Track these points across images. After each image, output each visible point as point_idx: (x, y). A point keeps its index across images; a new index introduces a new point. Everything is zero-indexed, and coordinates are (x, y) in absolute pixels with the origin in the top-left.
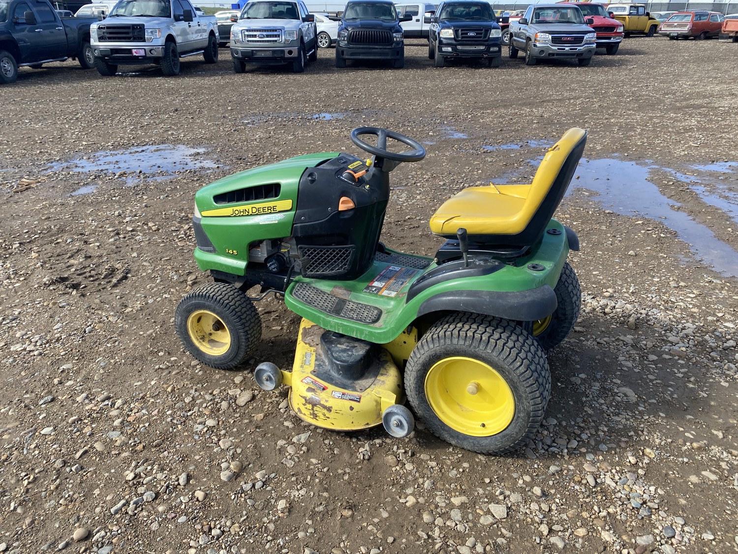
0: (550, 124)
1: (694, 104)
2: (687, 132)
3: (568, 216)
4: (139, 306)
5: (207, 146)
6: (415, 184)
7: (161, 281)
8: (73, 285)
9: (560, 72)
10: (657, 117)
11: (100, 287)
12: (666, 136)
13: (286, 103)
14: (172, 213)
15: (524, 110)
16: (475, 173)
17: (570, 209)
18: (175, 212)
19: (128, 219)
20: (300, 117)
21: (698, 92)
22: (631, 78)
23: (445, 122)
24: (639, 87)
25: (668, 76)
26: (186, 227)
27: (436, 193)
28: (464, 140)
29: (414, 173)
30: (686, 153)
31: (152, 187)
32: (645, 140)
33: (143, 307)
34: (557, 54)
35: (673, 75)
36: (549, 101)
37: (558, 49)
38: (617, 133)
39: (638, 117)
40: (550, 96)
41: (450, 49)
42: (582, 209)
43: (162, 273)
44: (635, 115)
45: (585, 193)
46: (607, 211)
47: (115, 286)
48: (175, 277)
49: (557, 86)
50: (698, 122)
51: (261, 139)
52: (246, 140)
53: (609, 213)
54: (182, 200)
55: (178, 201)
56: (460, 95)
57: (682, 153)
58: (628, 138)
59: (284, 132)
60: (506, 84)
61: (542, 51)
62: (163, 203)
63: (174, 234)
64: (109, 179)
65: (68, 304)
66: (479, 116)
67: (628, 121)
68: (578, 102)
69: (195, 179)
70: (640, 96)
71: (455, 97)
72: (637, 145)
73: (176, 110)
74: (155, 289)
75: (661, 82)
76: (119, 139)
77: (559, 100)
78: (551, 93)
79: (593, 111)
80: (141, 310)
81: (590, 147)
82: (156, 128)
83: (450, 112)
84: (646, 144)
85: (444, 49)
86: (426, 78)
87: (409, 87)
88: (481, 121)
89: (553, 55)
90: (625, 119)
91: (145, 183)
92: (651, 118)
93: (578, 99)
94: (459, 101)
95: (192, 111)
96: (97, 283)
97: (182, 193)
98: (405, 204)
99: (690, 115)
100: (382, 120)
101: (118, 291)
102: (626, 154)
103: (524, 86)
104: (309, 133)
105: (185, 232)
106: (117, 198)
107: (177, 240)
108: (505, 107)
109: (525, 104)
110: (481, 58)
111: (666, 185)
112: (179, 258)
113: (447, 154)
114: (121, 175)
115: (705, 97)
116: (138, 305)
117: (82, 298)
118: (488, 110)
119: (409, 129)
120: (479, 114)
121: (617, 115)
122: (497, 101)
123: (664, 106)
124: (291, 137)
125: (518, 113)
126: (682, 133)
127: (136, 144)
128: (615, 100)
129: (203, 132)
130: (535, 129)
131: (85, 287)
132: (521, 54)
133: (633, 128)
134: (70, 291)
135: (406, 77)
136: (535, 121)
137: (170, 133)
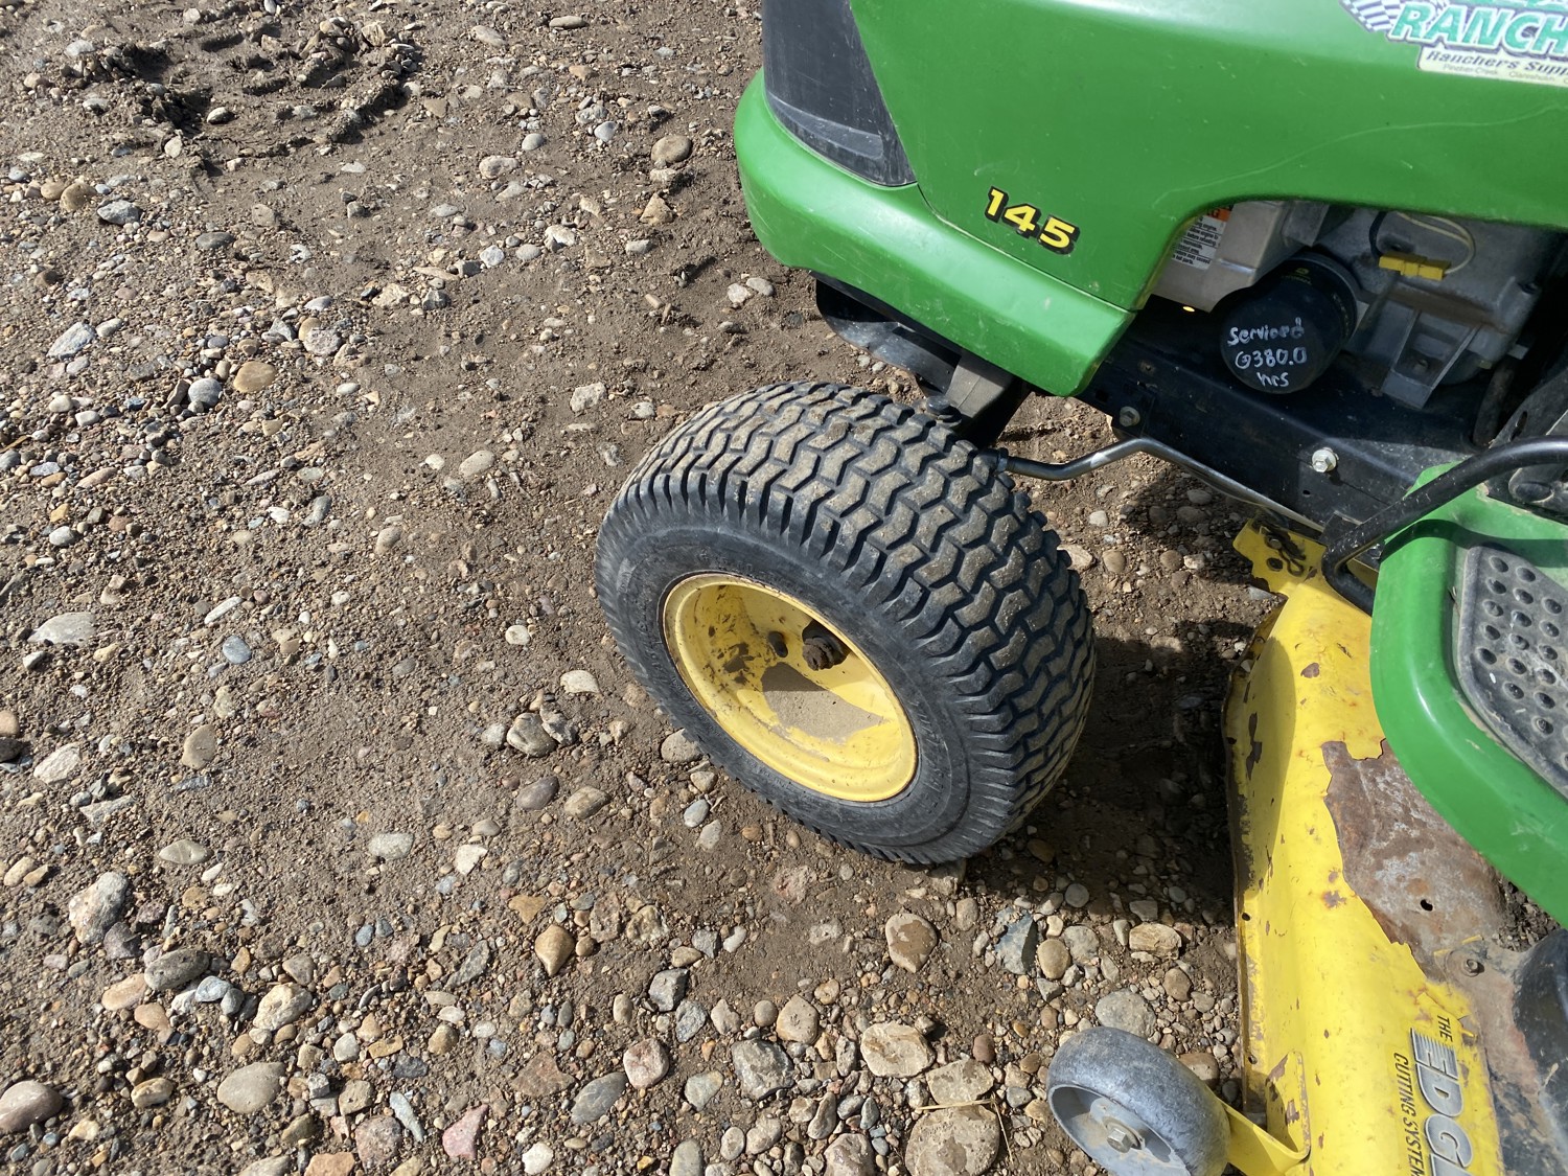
4: (440, 276)
7: (542, 143)
8: (178, 100)
11: (286, 135)
33: (457, 286)
47: (350, 135)
96: (276, 103)
101: (357, 168)
116: (435, 272)
117: (204, 180)
131: (227, 118)
134: (159, 132)
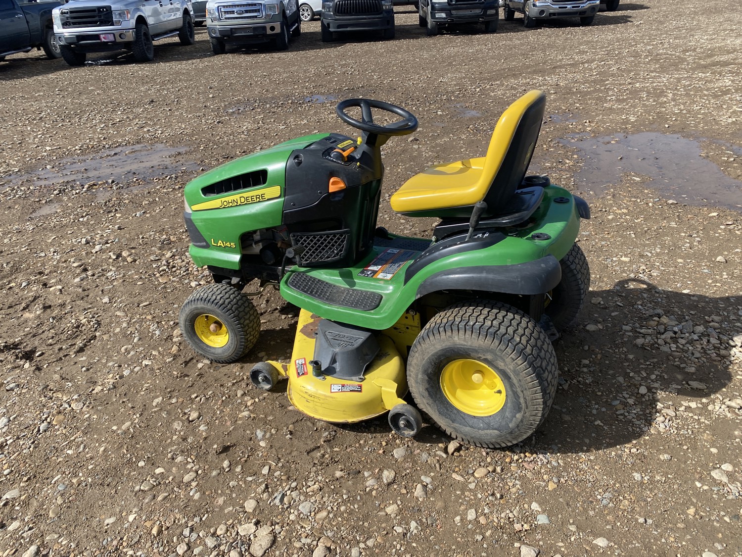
0: (569, 94)
1: (720, 61)
2: (726, 95)
3: (625, 211)
5: (189, 143)
9: (563, 33)
10: (685, 79)
12: (704, 101)
13: (273, 86)
14: (150, 236)
15: (535, 79)
17: (625, 201)
18: (155, 234)
19: (98, 248)
20: (290, 102)
21: (719, 47)
22: (641, 35)
23: (453, 98)
24: (653, 45)
25: (680, 31)
26: (169, 254)
29: (430, 163)
30: (734, 119)
31: (127, 201)
32: (682, 107)
34: (559, 14)
35: (686, 30)
36: (560, 67)
37: (560, 8)
38: (648, 100)
39: (664, 79)
40: (560, 60)
41: (443, 15)
42: (639, 200)
43: (140, 326)
44: (659, 77)
45: (635, 178)
46: (670, 202)
48: (157, 332)
49: (564, 48)
50: (733, 81)
51: (248, 131)
52: (232, 134)
53: (672, 204)
54: (162, 217)
55: (158, 218)
56: (461, 65)
57: (730, 120)
58: (662, 104)
59: (274, 121)
60: (508, 50)
61: (542, 12)
62: (139, 222)
63: (154, 266)
64: (76, 193)
65: (18, 386)
66: (489, 89)
67: (655, 84)
68: (594, 65)
69: (177, 187)
70: (658, 55)
71: (457, 68)
72: (675, 114)
73: (152, 101)
74: (132, 353)
75: (675, 38)
76: (88, 141)
77: (572, 65)
78: (560, 57)
79: (613, 75)
80: (115, 387)
81: (623, 119)
82: (129, 125)
83: (455, 85)
84: (684, 112)
85: (437, 16)
86: (421, 48)
87: (404, 60)
88: (492, 94)
89: (554, 14)
90: (651, 83)
91: (118, 196)
92: (679, 80)
93: (592, 62)
94: (462, 72)
95: (169, 102)
97: (161, 207)
99: (720, 74)
102: (667, 126)
103: (530, 52)
104: (302, 120)
105: (167, 261)
106: (85, 219)
107: (158, 275)
108: (515, 76)
109: (535, 72)
110: (476, 23)
111: (726, 162)
112: (162, 302)
113: (464, 137)
114: (91, 187)
115: (729, 52)
118: (497, 80)
119: (414, 108)
120: (488, 87)
121: (640, 78)
122: (504, 69)
123: (688, 65)
124: (283, 127)
125: (531, 83)
126: (719, 96)
127: (107, 146)
128: (633, 61)
129: (183, 126)
130: (555, 101)
132: (517, 15)
133: (662, 93)
135: (400, 48)
136: (552, 92)
137: (145, 130)
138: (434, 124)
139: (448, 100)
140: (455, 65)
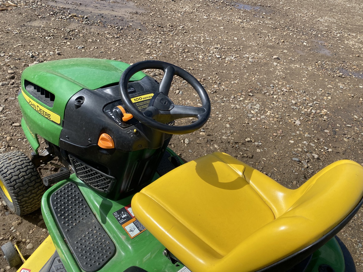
5: (148, 8)
6: (272, 95)
16: (325, 98)
23: (319, 35)
27: (285, 113)
28: (328, 57)
29: (277, 81)
51: (185, 12)
52: (175, 11)
56: (338, 13)
66: (346, 37)
69: (116, 36)
71: (334, 14)
83: (326, 26)
88: (346, 42)
91: (80, 30)
94: (335, 18)
98: (253, 119)
100: (276, 20)
104: (220, 16)
106: (49, 38)
113: (310, 68)
114: (73, 16)
118: (354, 33)
119: (291, 34)
120: (346, 35)
138: (297, 50)
139: (316, 36)
140: (333, 12)
